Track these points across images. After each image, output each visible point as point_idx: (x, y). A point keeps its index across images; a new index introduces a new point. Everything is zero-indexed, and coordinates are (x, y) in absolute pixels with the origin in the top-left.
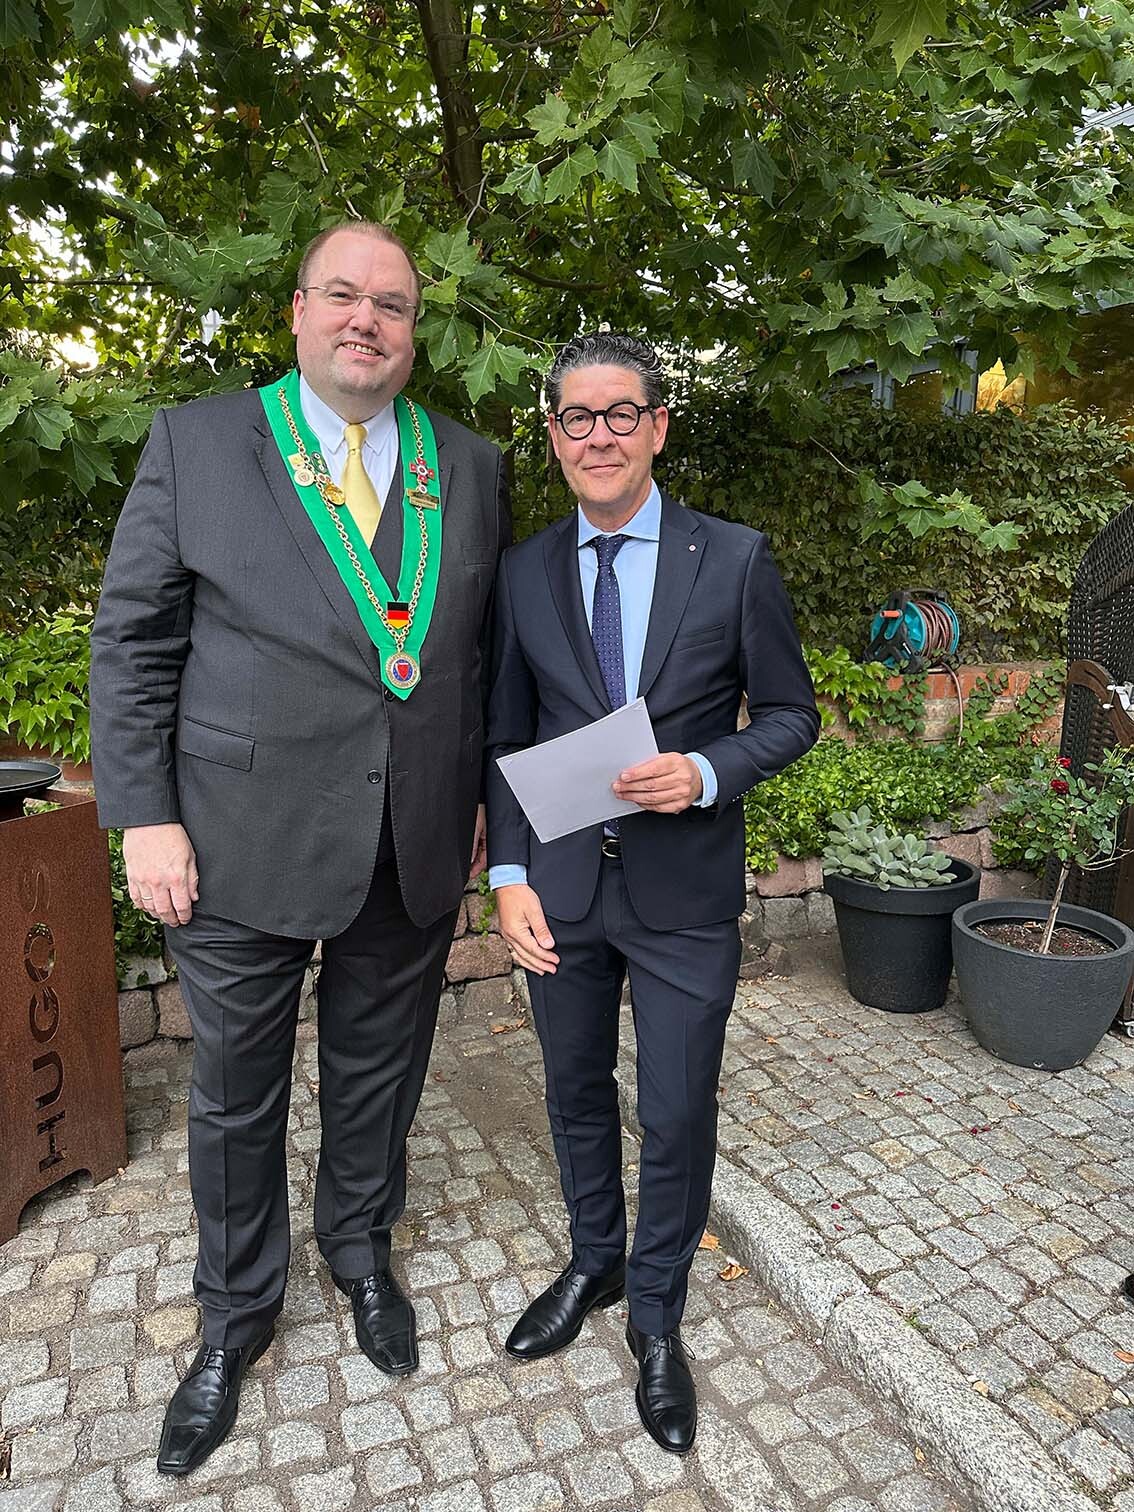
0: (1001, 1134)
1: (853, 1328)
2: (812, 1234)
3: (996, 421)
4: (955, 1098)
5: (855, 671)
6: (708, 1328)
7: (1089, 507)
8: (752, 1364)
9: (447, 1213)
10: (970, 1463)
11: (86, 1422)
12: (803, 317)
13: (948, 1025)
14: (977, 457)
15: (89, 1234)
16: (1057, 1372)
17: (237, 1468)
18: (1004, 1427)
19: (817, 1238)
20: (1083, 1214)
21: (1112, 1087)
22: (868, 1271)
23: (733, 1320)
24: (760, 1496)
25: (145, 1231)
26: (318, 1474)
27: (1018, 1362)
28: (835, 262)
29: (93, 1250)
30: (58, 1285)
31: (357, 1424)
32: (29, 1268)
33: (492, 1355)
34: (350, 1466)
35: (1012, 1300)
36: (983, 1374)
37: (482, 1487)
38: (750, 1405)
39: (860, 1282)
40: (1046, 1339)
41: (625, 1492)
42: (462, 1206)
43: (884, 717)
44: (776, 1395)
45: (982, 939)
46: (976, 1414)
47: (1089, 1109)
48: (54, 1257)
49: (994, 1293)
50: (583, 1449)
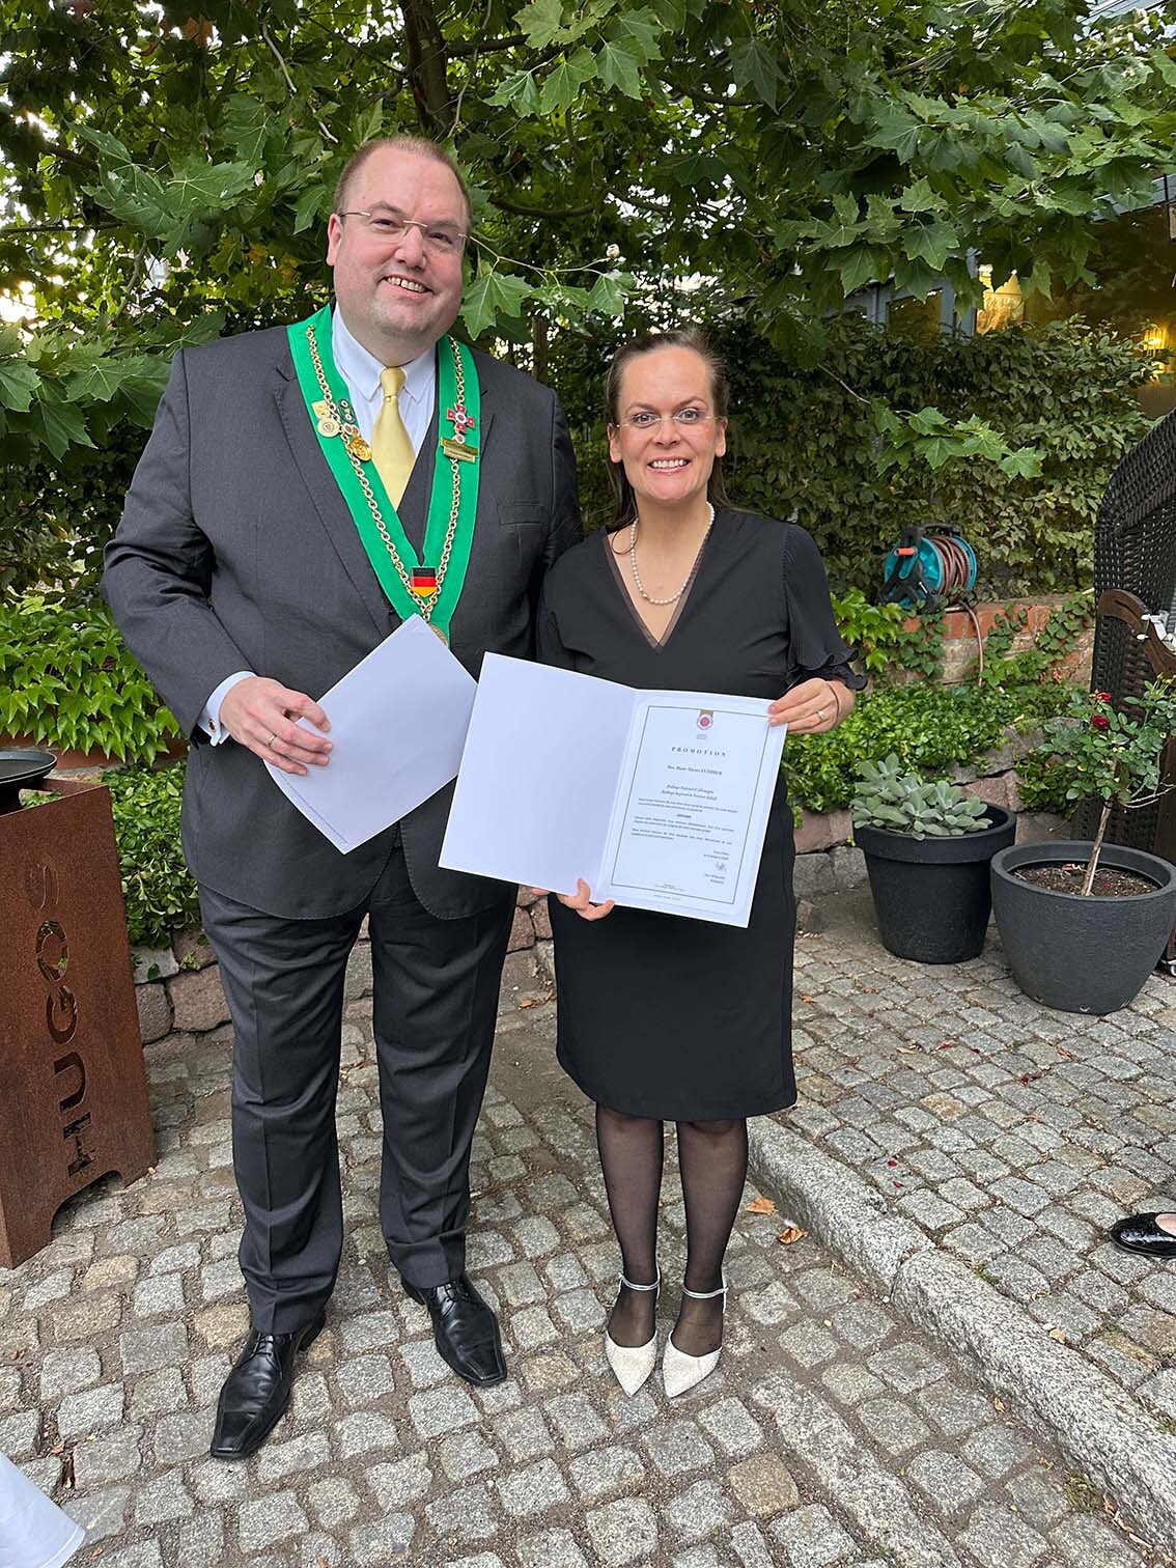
0: (1052, 1081)
1: (922, 1284)
2: (871, 1192)
3: (1007, 342)
4: (1003, 1047)
5: (871, 614)
6: (773, 1292)
7: (1103, 429)
8: (821, 1326)
9: (494, 1193)
10: (1053, 1411)
11: (147, 1426)
12: (813, 233)
13: (987, 973)
14: (988, 381)
15: (126, 1235)
16: (1132, 1315)
17: (308, 1462)
18: (1084, 1373)
19: (877, 1196)
20: (1144, 1156)
21: (1161, 1028)
22: (931, 1226)
23: (797, 1283)
24: (843, 1455)
25: (184, 1229)
26: (392, 1462)
27: (1092, 1308)
28: (842, 172)
29: (132, 1253)
30: (100, 1290)
31: (426, 1411)
32: (68, 1274)
33: (556, 1333)
34: (423, 1453)
35: (1080, 1246)
36: (1057, 1322)
37: (560, 1465)
38: (823, 1366)
39: (925, 1238)
40: (1118, 1283)
41: (707, 1461)
42: (508, 1184)
43: (902, 661)
44: (848, 1355)
45: (1021, 883)
46: (1055, 1362)
47: (1141, 1051)
48: (92, 1262)
49: (1062, 1240)
50: (658, 1420)
